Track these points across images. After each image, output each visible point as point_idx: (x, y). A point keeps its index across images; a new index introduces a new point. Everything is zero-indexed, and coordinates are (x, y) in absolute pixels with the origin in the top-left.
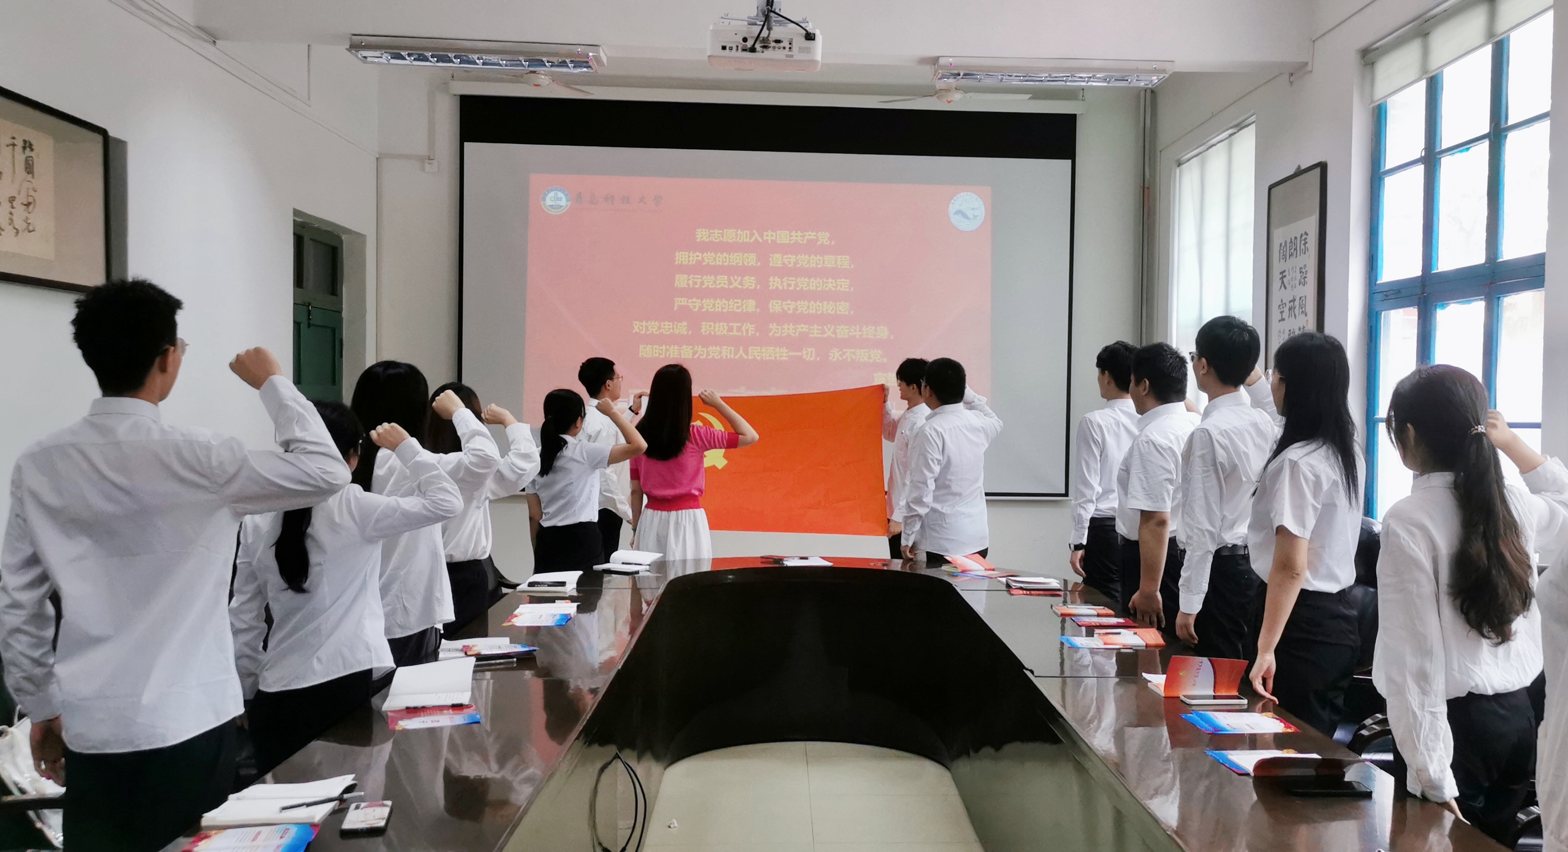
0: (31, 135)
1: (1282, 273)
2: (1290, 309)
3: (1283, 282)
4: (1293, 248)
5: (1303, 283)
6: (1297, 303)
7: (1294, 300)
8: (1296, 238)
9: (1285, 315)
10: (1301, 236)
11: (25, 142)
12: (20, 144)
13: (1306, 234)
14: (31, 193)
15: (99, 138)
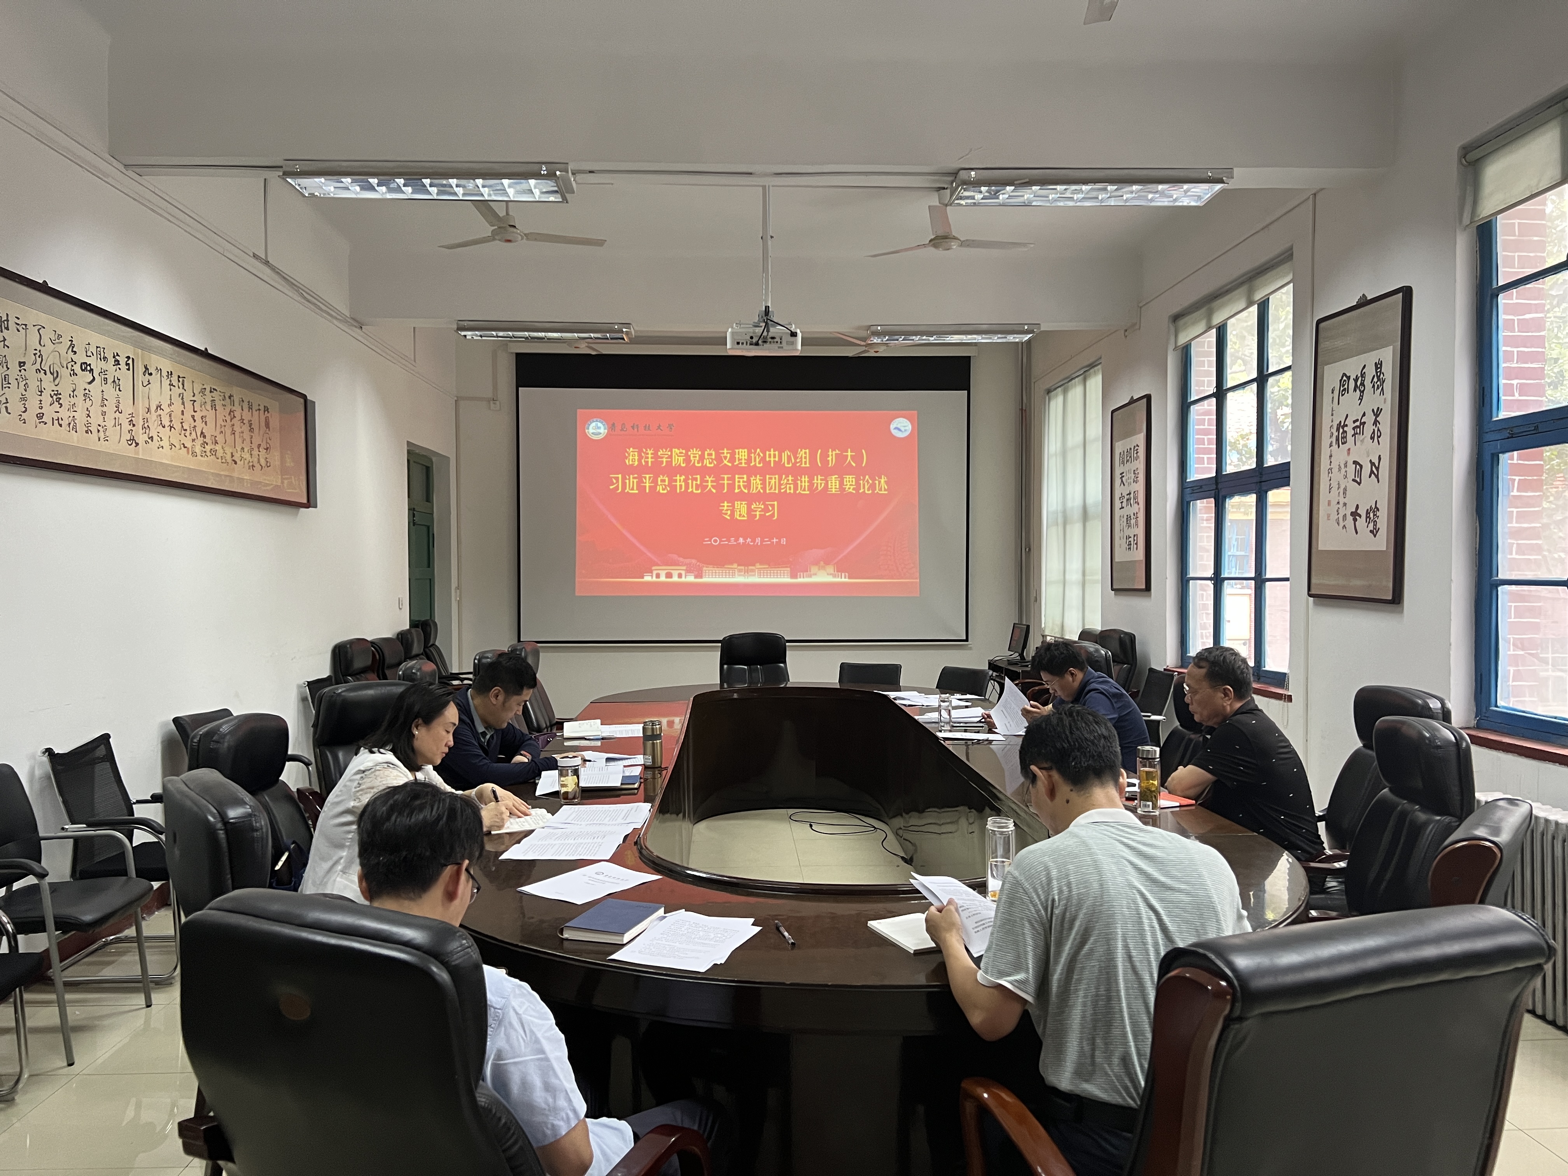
0: (268, 402)
1: (1121, 474)
2: (1127, 500)
3: (1122, 481)
4: (1129, 456)
5: (1135, 481)
6: (1132, 496)
7: (1130, 494)
8: (1131, 449)
9: (1124, 504)
10: (1134, 447)
11: (265, 406)
12: (262, 408)
13: (1137, 446)
14: (269, 441)
15: (302, 401)
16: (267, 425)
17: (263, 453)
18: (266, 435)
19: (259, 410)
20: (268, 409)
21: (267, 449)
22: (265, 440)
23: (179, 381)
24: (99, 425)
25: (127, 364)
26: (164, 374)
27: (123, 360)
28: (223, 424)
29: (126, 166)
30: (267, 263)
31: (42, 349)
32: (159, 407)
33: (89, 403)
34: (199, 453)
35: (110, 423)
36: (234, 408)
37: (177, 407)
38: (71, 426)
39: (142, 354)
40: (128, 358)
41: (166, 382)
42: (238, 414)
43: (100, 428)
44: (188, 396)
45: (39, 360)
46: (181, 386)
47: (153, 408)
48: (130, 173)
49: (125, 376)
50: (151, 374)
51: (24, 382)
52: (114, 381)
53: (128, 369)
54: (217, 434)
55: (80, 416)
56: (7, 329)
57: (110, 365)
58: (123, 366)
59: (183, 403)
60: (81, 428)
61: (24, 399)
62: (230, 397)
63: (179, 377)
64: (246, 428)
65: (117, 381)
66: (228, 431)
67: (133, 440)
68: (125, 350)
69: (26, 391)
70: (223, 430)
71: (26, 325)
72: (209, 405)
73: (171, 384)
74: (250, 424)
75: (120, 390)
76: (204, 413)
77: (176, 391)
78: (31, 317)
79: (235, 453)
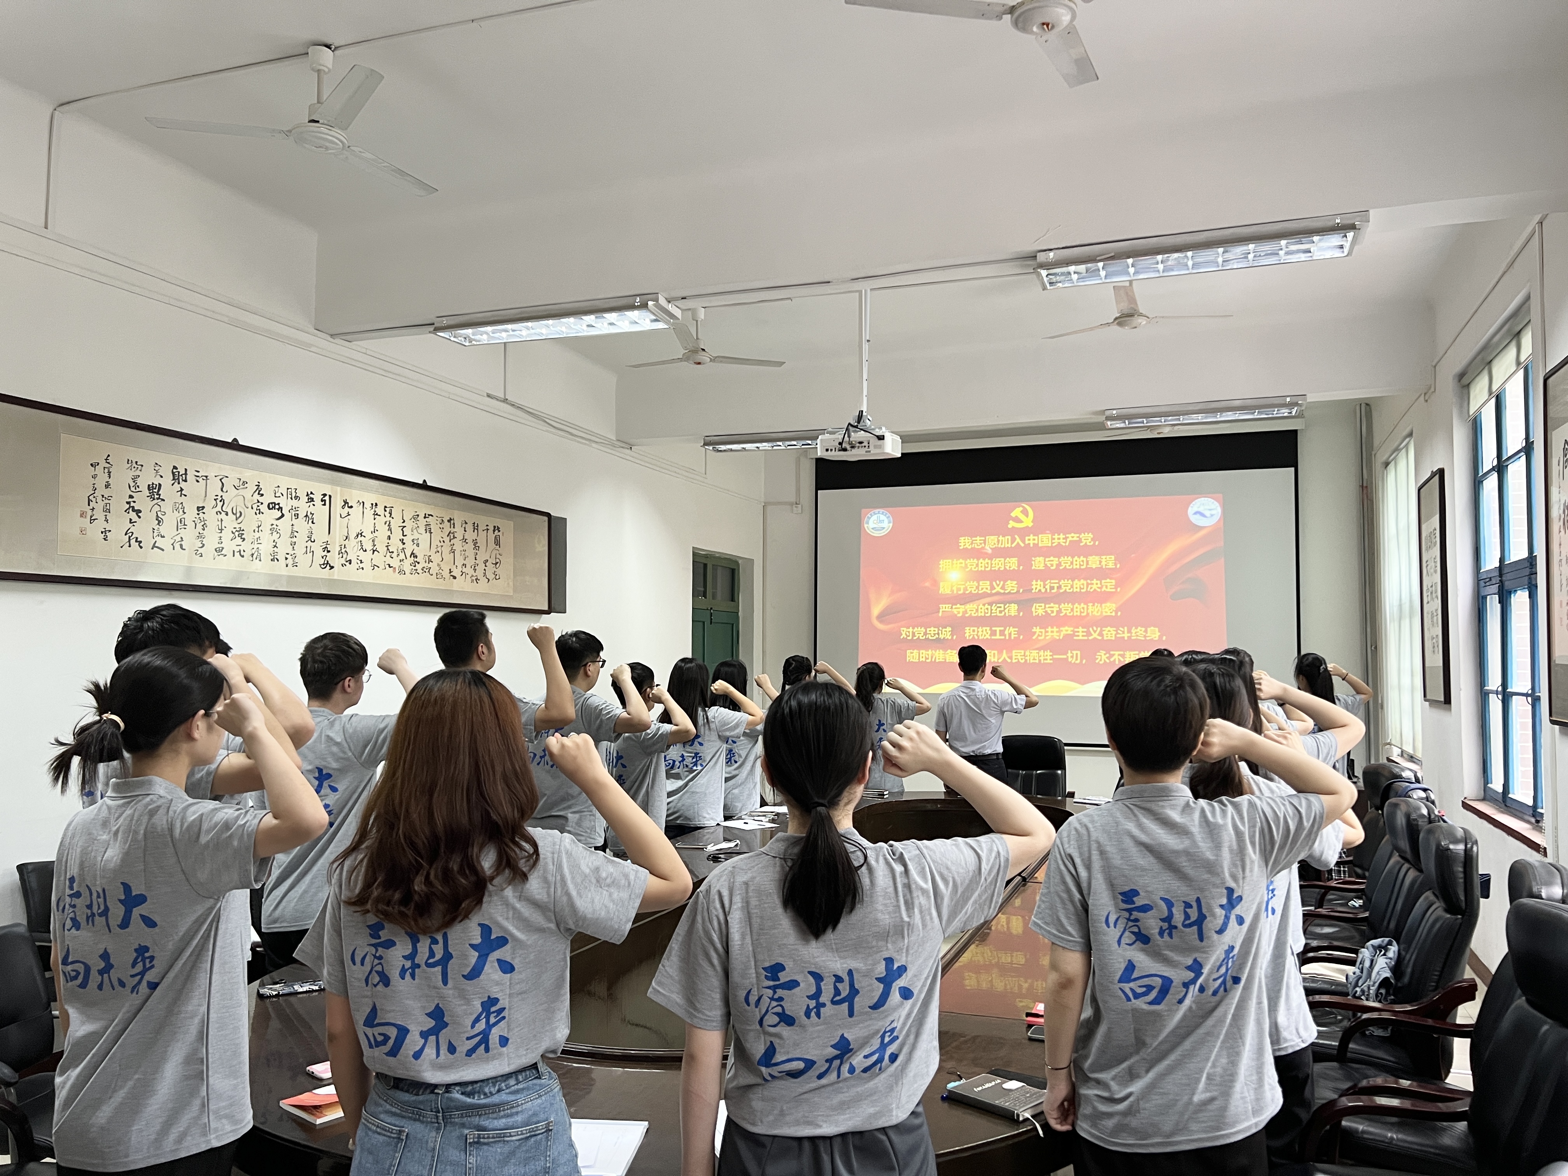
0: (498, 522)
1: (1426, 562)
2: (1431, 593)
3: (1427, 570)
5: (1435, 572)
6: (1434, 588)
7: (1432, 586)
8: (1431, 531)
11: (494, 526)
12: (491, 529)
14: (498, 556)
15: (546, 518)
16: (497, 542)
17: (490, 567)
18: (495, 552)
19: (487, 529)
20: (498, 528)
21: (496, 564)
22: (493, 556)
23: (386, 511)
24: (288, 554)
25: (322, 501)
26: (368, 505)
27: (317, 498)
28: (439, 544)
29: (332, 336)
30: (505, 401)
31: (224, 495)
32: (360, 534)
33: (275, 535)
34: (407, 571)
35: (300, 550)
36: (453, 530)
37: (383, 531)
38: (255, 556)
39: (341, 490)
40: (325, 495)
41: (369, 513)
42: (459, 534)
43: (287, 556)
44: (396, 523)
45: (220, 504)
46: (388, 514)
47: (352, 535)
48: (338, 341)
49: (320, 511)
50: (351, 507)
51: (202, 523)
52: (307, 516)
53: (325, 505)
54: (432, 553)
55: (266, 548)
56: (186, 481)
57: (302, 503)
58: (318, 502)
59: (390, 529)
60: (266, 558)
61: (200, 536)
62: (449, 521)
63: (386, 507)
64: (469, 546)
65: (310, 516)
66: (446, 550)
67: (328, 563)
68: (319, 489)
70: (439, 549)
71: (207, 477)
72: (422, 530)
73: (376, 514)
74: (475, 543)
75: (313, 523)
76: (416, 536)
77: (381, 520)
78: (212, 470)
79: (454, 569)
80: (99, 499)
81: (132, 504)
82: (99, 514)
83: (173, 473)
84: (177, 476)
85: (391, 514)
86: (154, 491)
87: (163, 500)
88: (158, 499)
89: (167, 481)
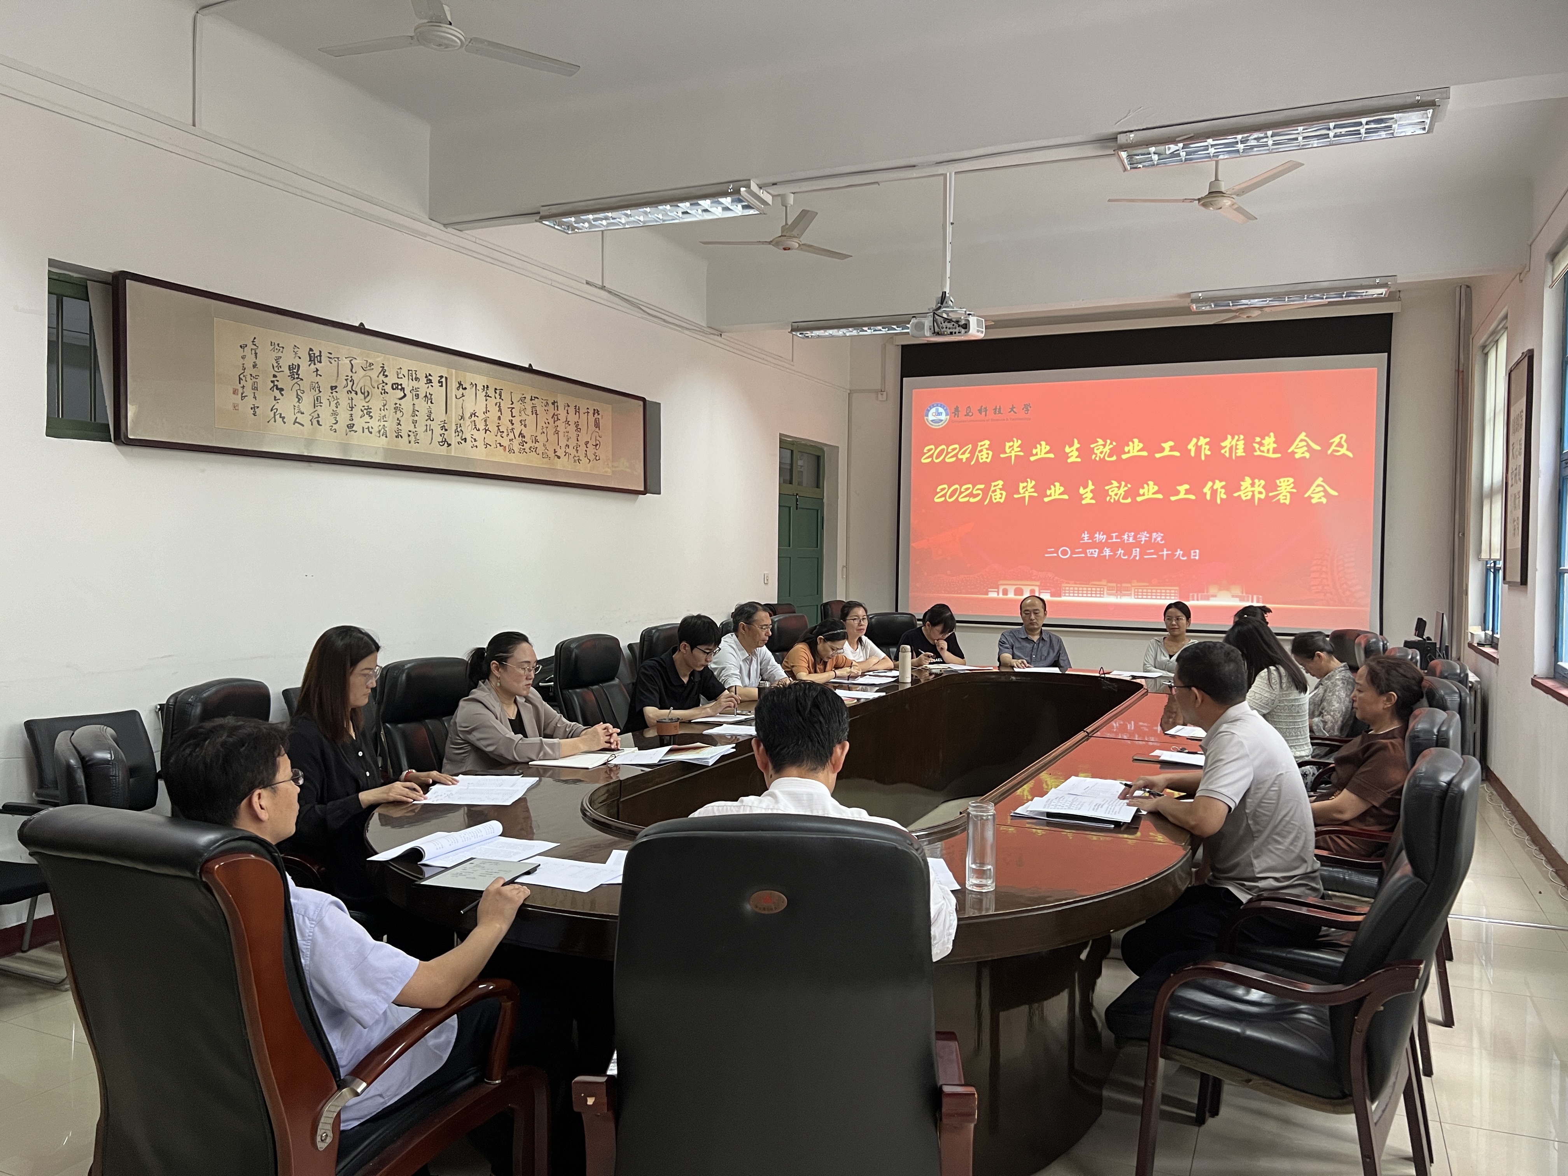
0: (597, 406)
6: (1518, 471)
11: (594, 410)
12: (591, 412)
14: (598, 438)
15: (641, 403)
16: (597, 425)
17: (591, 450)
18: (595, 434)
19: (588, 412)
20: (598, 411)
21: (596, 445)
22: (593, 438)
23: (496, 393)
24: (410, 431)
25: (439, 382)
26: (480, 387)
27: (435, 379)
28: (545, 426)
29: (445, 225)
30: (603, 288)
31: (354, 375)
32: (474, 414)
33: (399, 414)
34: (516, 450)
35: (420, 429)
36: (556, 412)
37: (494, 412)
38: (381, 433)
39: (456, 373)
40: (441, 377)
41: (481, 395)
42: (562, 417)
43: (410, 433)
44: (505, 404)
45: (350, 384)
46: (498, 396)
47: (467, 415)
48: (450, 230)
49: (438, 392)
50: (465, 389)
51: (336, 401)
52: (426, 396)
53: (442, 386)
54: (538, 434)
55: (391, 425)
56: (320, 362)
57: (422, 384)
58: (435, 383)
59: (500, 410)
60: (391, 434)
61: (335, 414)
62: (553, 404)
63: (496, 389)
64: (573, 427)
65: (429, 396)
66: (551, 431)
67: (445, 441)
68: (437, 371)
69: (337, 407)
70: (544, 430)
71: (338, 358)
72: (529, 411)
73: (487, 396)
74: (577, 424)
75: (431, 403)
76: (524, 417)
77: (492, 401)
78: (343, 351)
79: (558, 449)
80: (249, 377)
81: (276, 383)
82: (248, 391)
83: (310, 355)
84: (312, 359)
85: (500, 395)
86: (294, 370)
87: (302, 380)
88: (297, 378)
89: (304, 363)
